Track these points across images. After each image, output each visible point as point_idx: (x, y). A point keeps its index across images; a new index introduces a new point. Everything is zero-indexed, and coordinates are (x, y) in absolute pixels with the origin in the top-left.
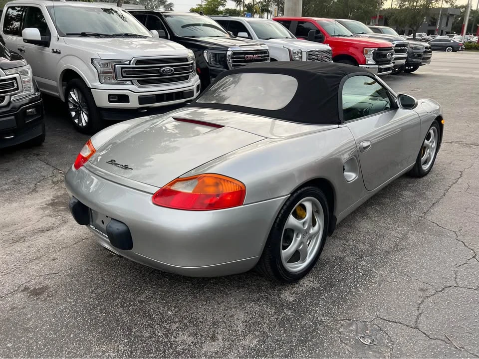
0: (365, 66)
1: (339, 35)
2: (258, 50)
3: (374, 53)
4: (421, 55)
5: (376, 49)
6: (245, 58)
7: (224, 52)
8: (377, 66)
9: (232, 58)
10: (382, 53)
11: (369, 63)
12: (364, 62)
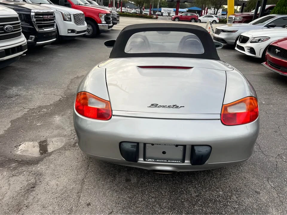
0: (101, 25)
1: (79, 4)
2: (48, 12)
3: (105, 17)
4: (116, 19)
5: (105, 14)
6: (43, 18)
7: (29, 13)
8: (107, 25)
9: (36, 18)
10: (108, 17)
11: (103, 23)
12: (101, 22)
